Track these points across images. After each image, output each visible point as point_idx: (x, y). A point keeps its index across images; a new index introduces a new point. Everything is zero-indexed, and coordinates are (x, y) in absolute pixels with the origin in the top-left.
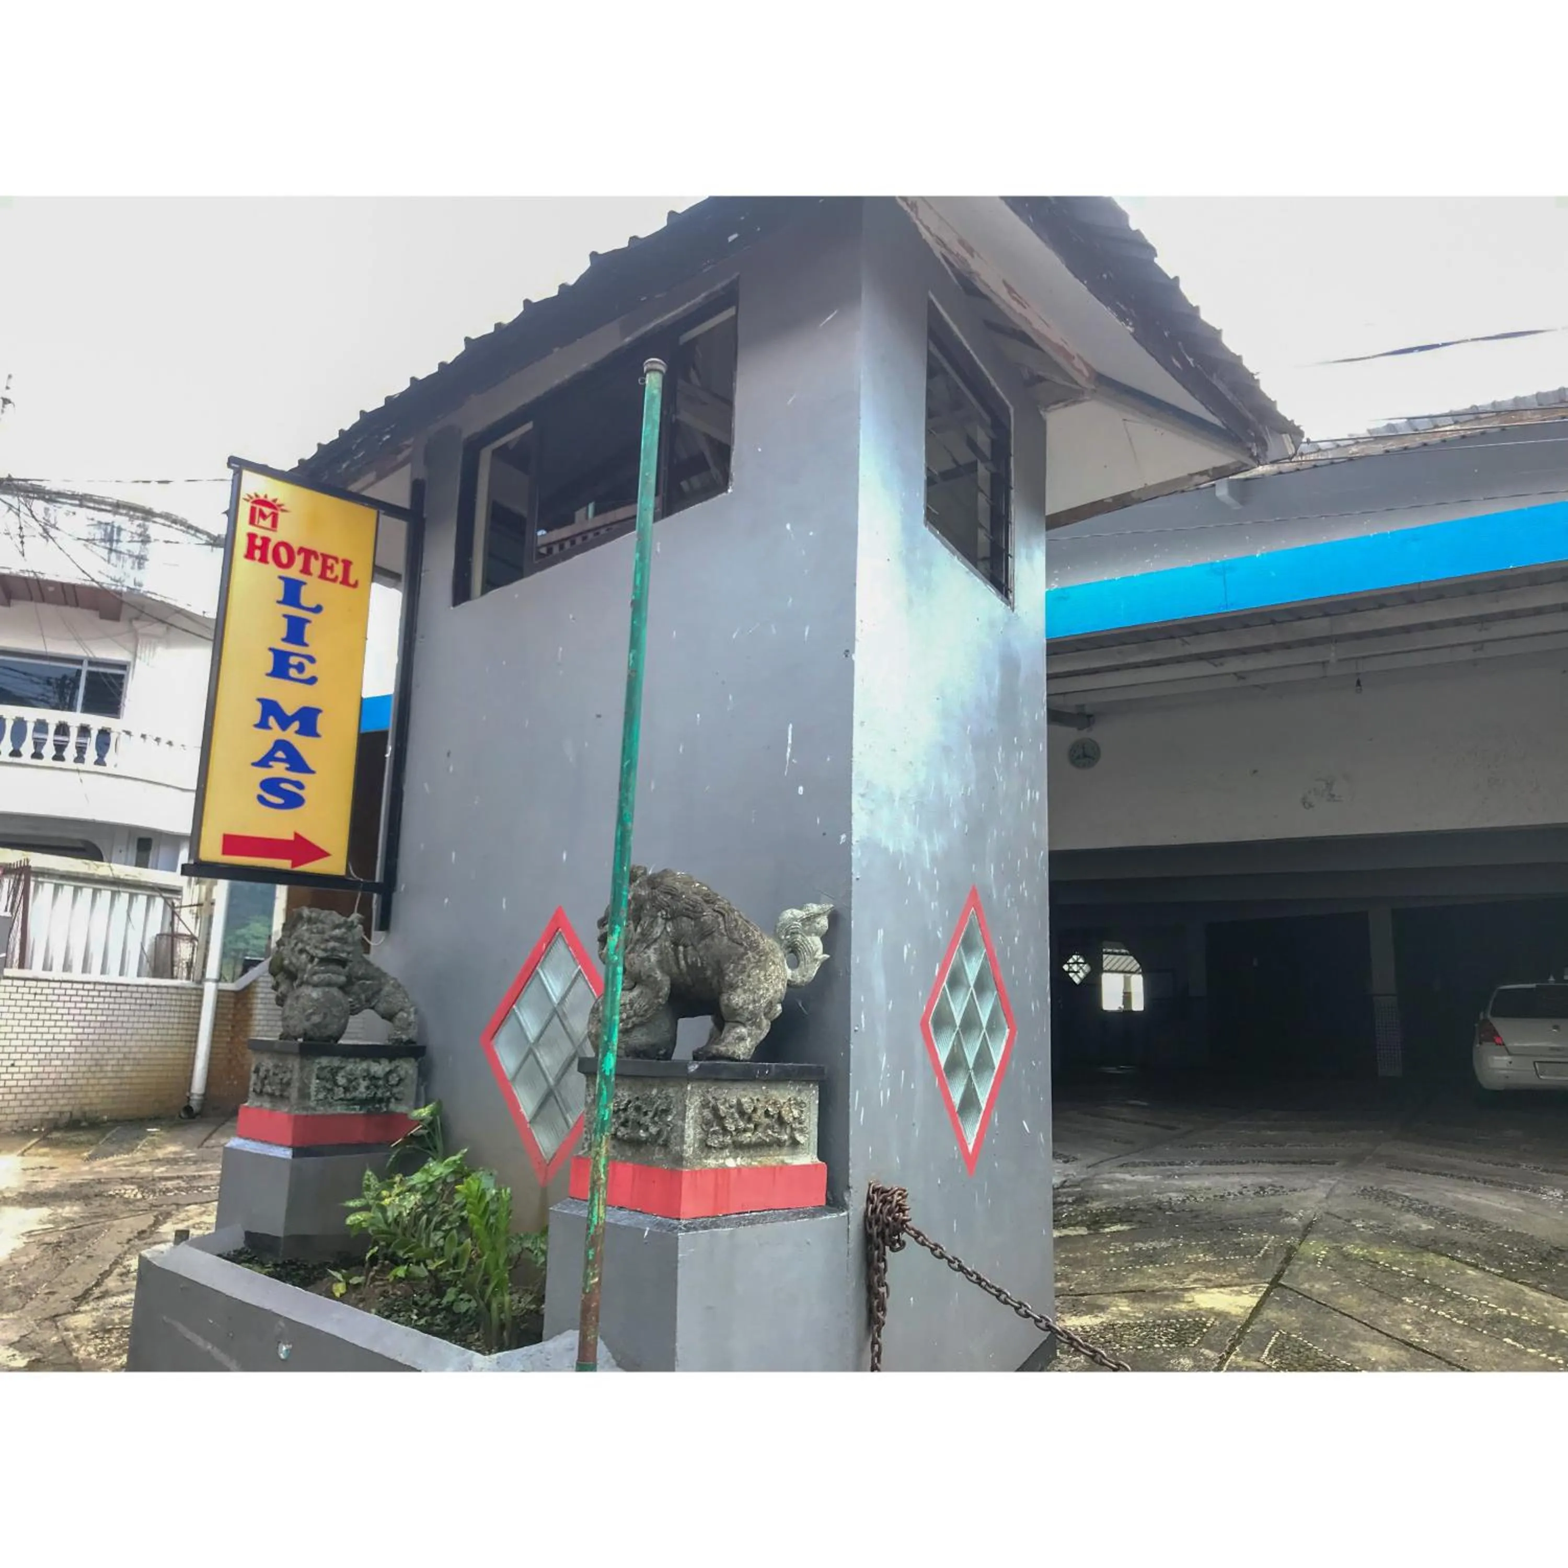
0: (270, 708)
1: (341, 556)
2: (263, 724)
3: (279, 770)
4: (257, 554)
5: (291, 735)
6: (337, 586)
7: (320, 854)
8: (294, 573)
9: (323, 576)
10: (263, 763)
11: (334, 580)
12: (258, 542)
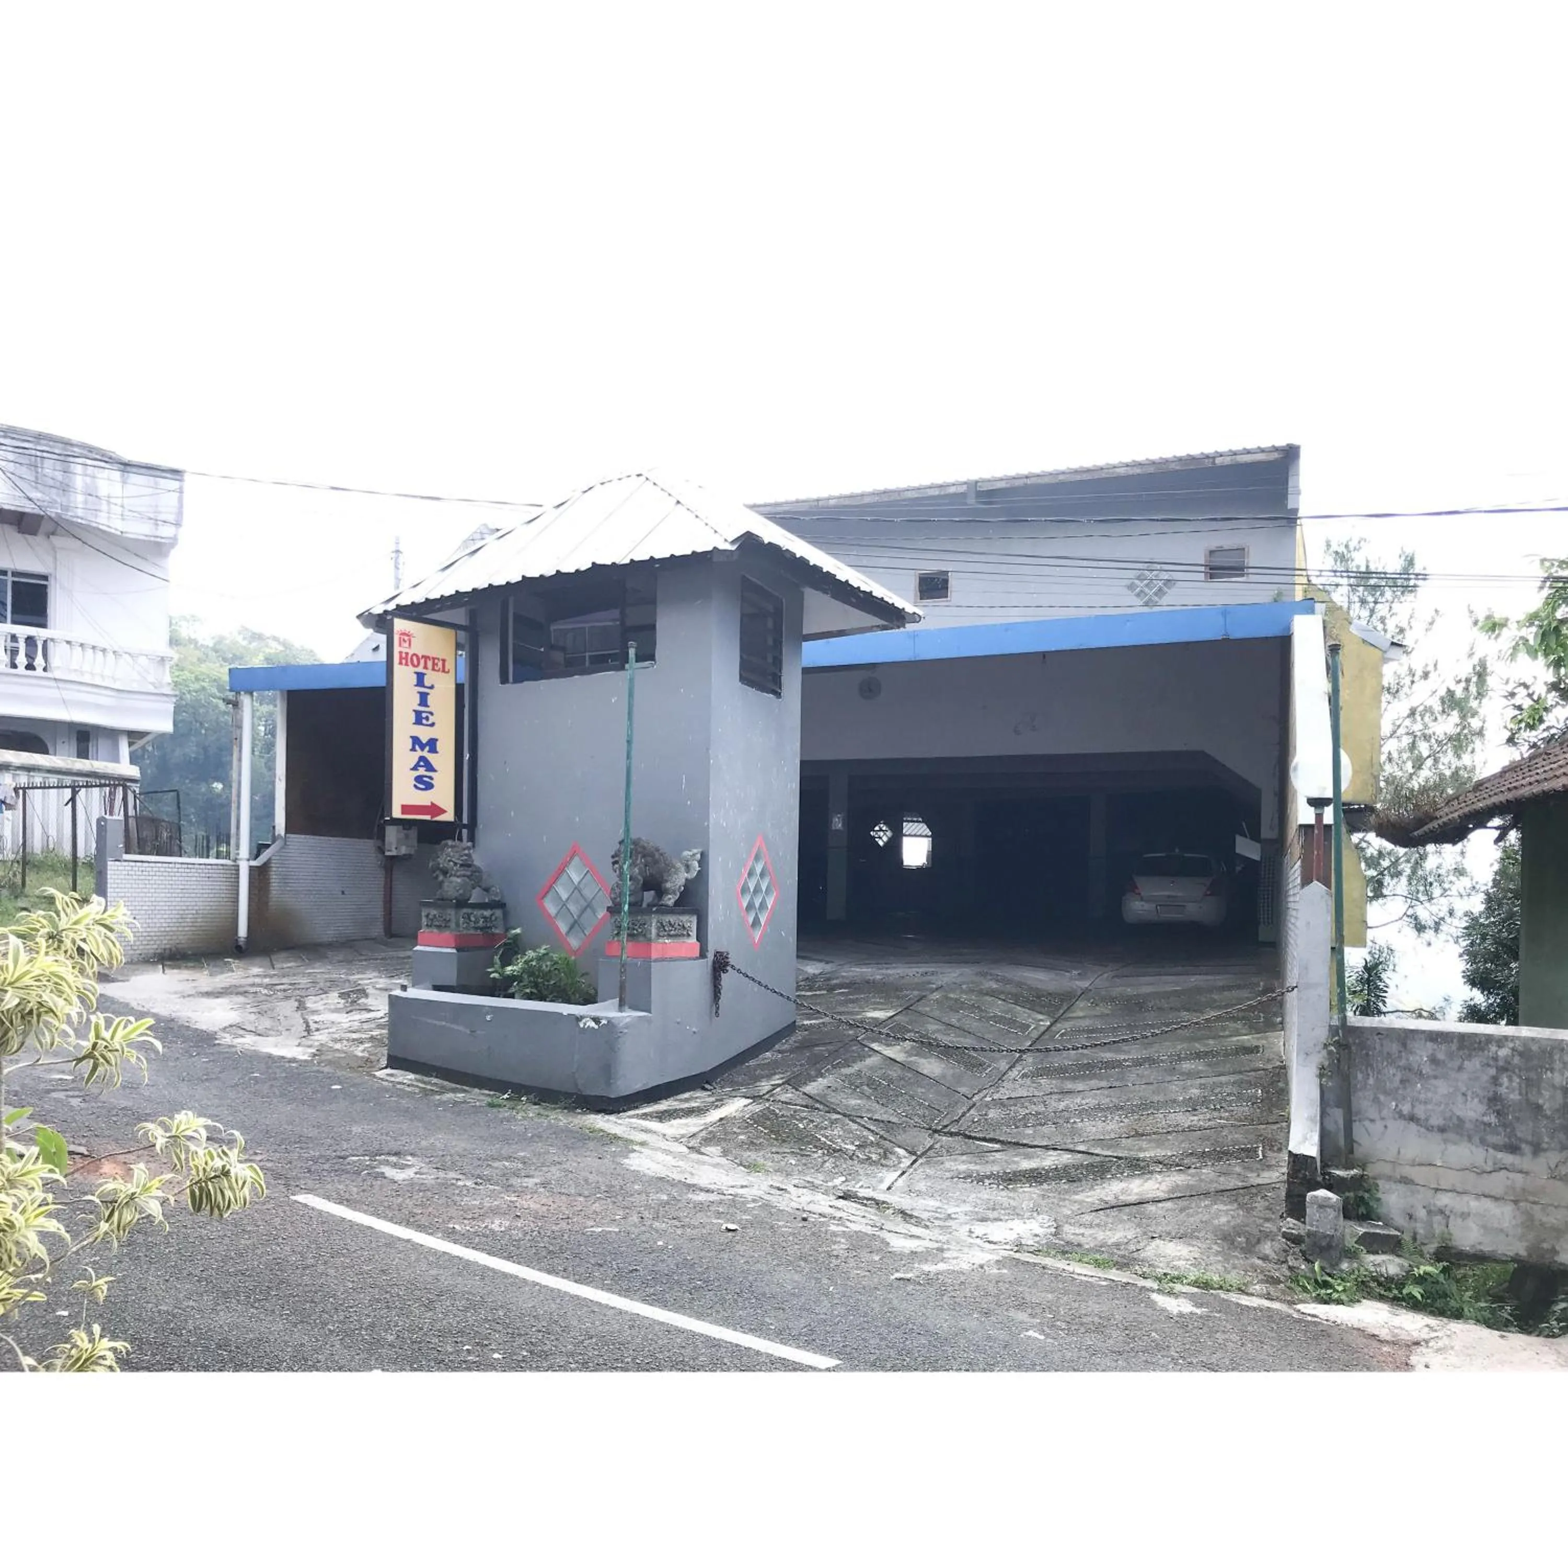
0: (416, 740)
1: (441, 658)
2: (413, 749)
3: (422, 771)
5: (425, 753)
6: (440, 674)
7: (442, 811)
8: (420, 669)
10: (415, 768)
11: (439, 671)
12: (403, 655)
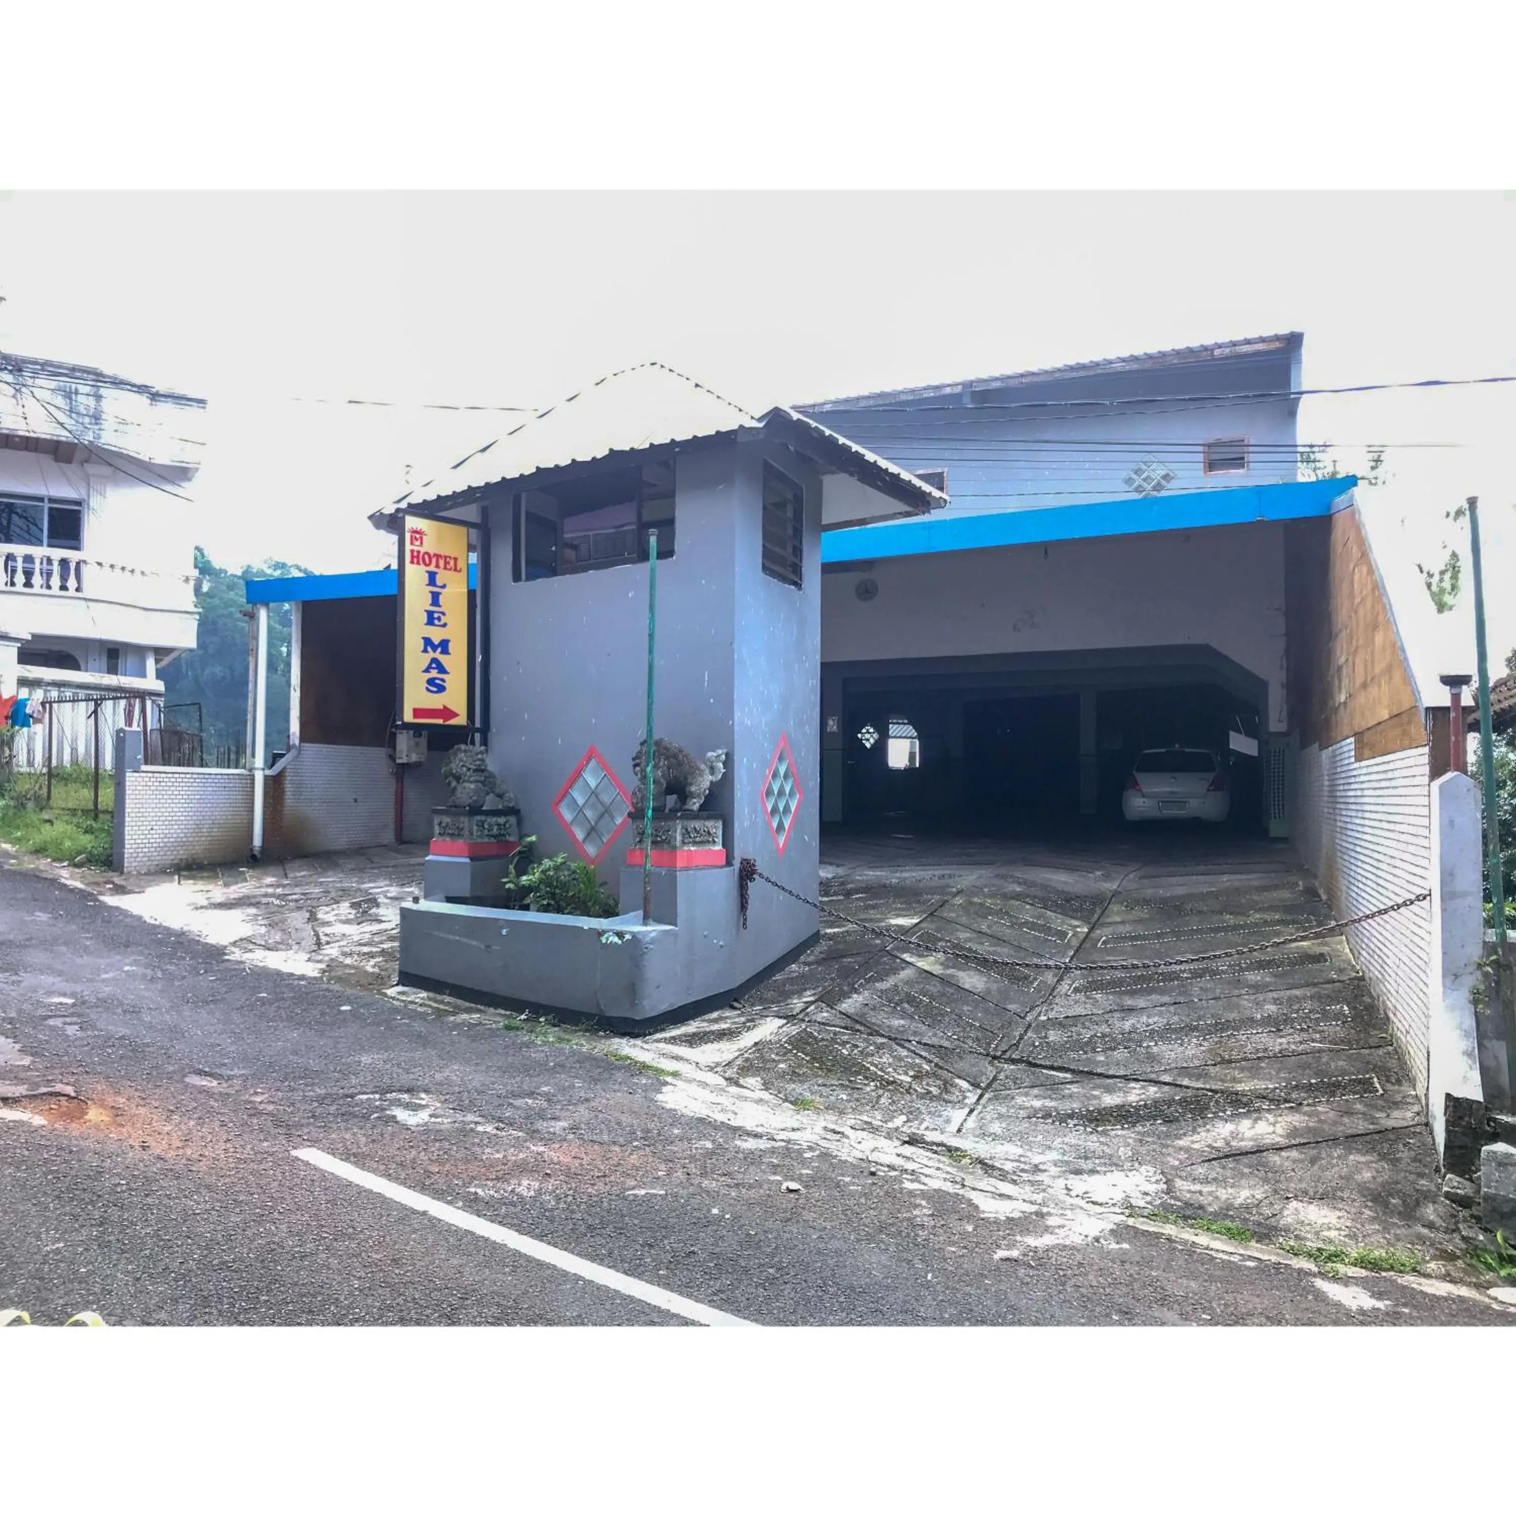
0: (428, 641)
1: (453, 556)
2: (425, 651)
3: (434, 673)
4: (415, 560)
6: (452, 573)
7: (455, 715)
8: (432, 568)
9: (445, 568)
10: (427, 670)
11: (450, 569)
12: (415, 554)
